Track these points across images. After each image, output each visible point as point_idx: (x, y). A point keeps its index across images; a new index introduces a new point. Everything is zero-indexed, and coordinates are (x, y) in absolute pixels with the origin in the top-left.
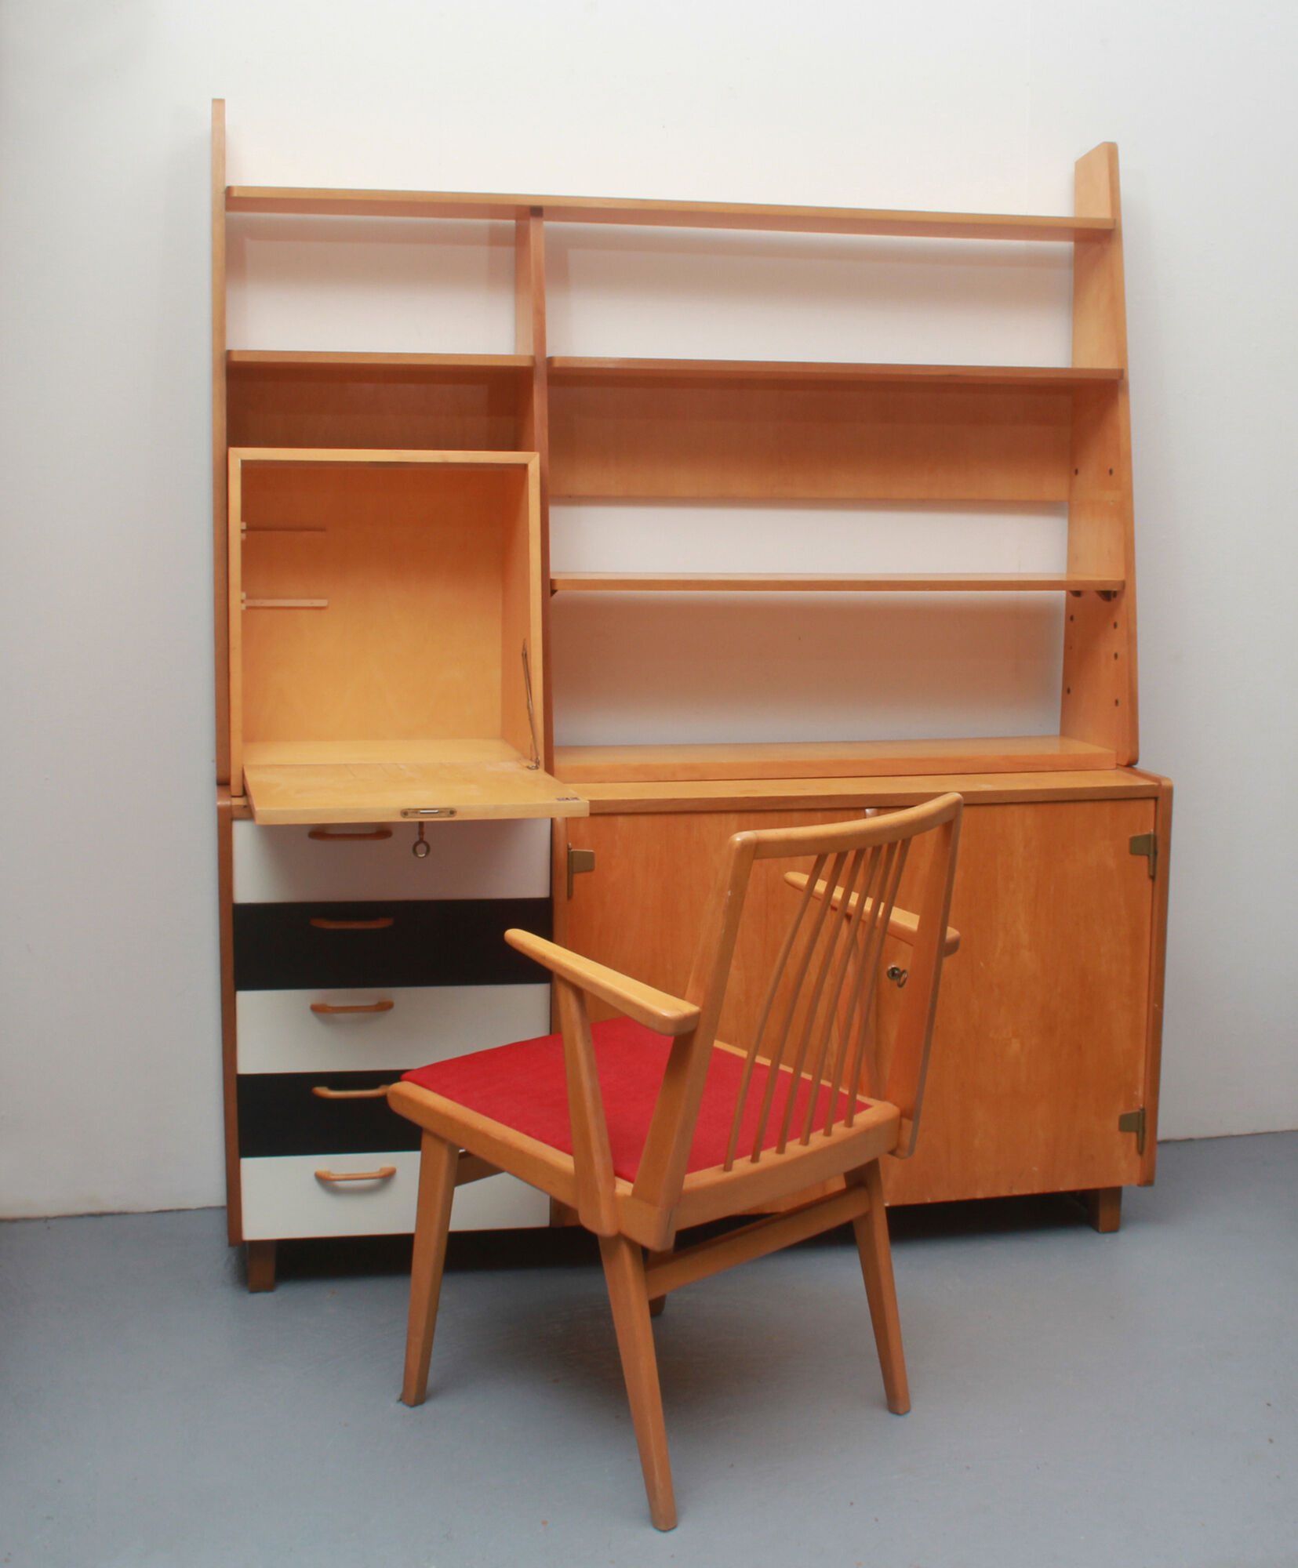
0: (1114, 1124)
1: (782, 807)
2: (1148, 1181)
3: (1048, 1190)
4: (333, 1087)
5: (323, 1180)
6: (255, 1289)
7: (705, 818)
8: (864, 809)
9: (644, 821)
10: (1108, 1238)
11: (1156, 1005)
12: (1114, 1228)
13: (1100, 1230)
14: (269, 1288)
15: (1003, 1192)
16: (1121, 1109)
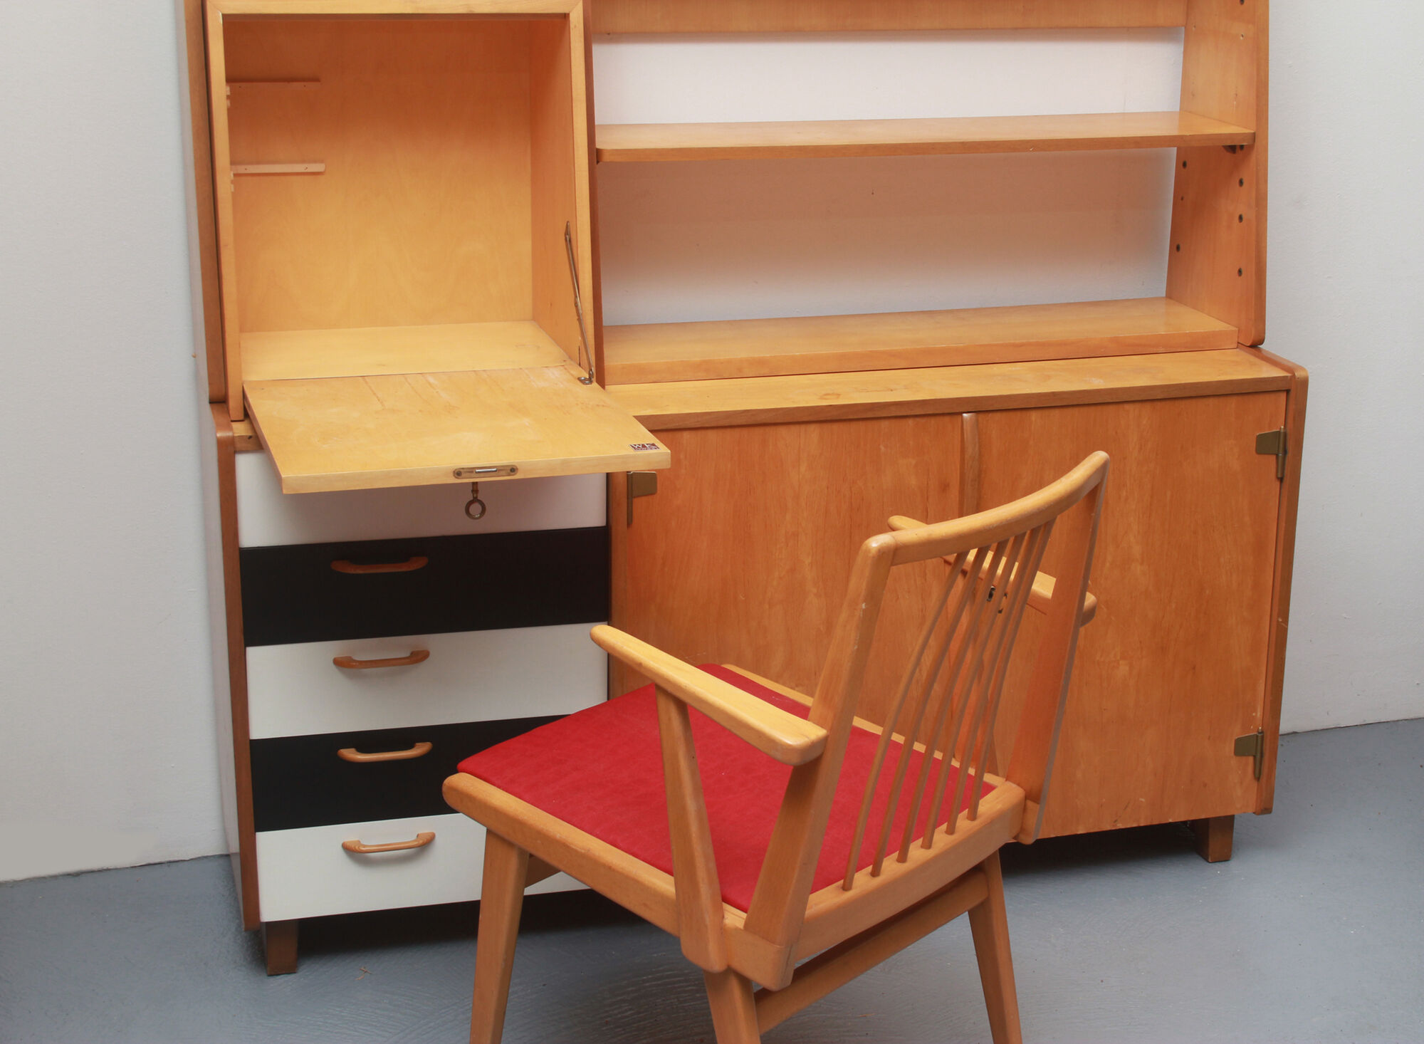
0: (1230, 747)
1: (870, 415)
2: (1266, 809)
3: (1156, 822)
4: (361, 750)
5: (353, 852)
6: (274, 973)
7: (783, 431)
8: (961, 413)
9: (712, 435)
10: (1218, 868)
11: (1280, 620)
12: (1225, 858)
13: (1210, 860)
14: (291, 970)
15: (1107, 826)
16: (1237, 732)
